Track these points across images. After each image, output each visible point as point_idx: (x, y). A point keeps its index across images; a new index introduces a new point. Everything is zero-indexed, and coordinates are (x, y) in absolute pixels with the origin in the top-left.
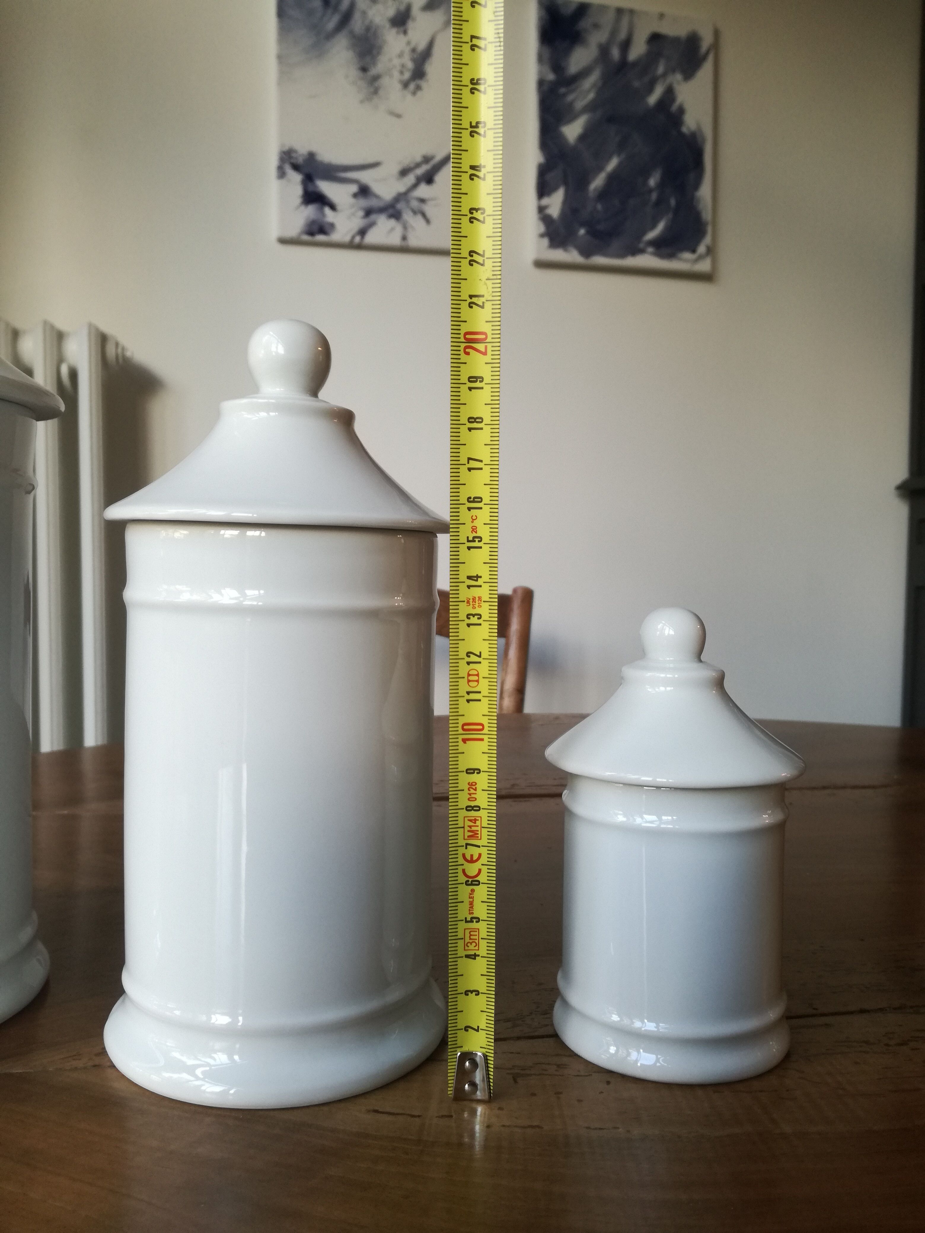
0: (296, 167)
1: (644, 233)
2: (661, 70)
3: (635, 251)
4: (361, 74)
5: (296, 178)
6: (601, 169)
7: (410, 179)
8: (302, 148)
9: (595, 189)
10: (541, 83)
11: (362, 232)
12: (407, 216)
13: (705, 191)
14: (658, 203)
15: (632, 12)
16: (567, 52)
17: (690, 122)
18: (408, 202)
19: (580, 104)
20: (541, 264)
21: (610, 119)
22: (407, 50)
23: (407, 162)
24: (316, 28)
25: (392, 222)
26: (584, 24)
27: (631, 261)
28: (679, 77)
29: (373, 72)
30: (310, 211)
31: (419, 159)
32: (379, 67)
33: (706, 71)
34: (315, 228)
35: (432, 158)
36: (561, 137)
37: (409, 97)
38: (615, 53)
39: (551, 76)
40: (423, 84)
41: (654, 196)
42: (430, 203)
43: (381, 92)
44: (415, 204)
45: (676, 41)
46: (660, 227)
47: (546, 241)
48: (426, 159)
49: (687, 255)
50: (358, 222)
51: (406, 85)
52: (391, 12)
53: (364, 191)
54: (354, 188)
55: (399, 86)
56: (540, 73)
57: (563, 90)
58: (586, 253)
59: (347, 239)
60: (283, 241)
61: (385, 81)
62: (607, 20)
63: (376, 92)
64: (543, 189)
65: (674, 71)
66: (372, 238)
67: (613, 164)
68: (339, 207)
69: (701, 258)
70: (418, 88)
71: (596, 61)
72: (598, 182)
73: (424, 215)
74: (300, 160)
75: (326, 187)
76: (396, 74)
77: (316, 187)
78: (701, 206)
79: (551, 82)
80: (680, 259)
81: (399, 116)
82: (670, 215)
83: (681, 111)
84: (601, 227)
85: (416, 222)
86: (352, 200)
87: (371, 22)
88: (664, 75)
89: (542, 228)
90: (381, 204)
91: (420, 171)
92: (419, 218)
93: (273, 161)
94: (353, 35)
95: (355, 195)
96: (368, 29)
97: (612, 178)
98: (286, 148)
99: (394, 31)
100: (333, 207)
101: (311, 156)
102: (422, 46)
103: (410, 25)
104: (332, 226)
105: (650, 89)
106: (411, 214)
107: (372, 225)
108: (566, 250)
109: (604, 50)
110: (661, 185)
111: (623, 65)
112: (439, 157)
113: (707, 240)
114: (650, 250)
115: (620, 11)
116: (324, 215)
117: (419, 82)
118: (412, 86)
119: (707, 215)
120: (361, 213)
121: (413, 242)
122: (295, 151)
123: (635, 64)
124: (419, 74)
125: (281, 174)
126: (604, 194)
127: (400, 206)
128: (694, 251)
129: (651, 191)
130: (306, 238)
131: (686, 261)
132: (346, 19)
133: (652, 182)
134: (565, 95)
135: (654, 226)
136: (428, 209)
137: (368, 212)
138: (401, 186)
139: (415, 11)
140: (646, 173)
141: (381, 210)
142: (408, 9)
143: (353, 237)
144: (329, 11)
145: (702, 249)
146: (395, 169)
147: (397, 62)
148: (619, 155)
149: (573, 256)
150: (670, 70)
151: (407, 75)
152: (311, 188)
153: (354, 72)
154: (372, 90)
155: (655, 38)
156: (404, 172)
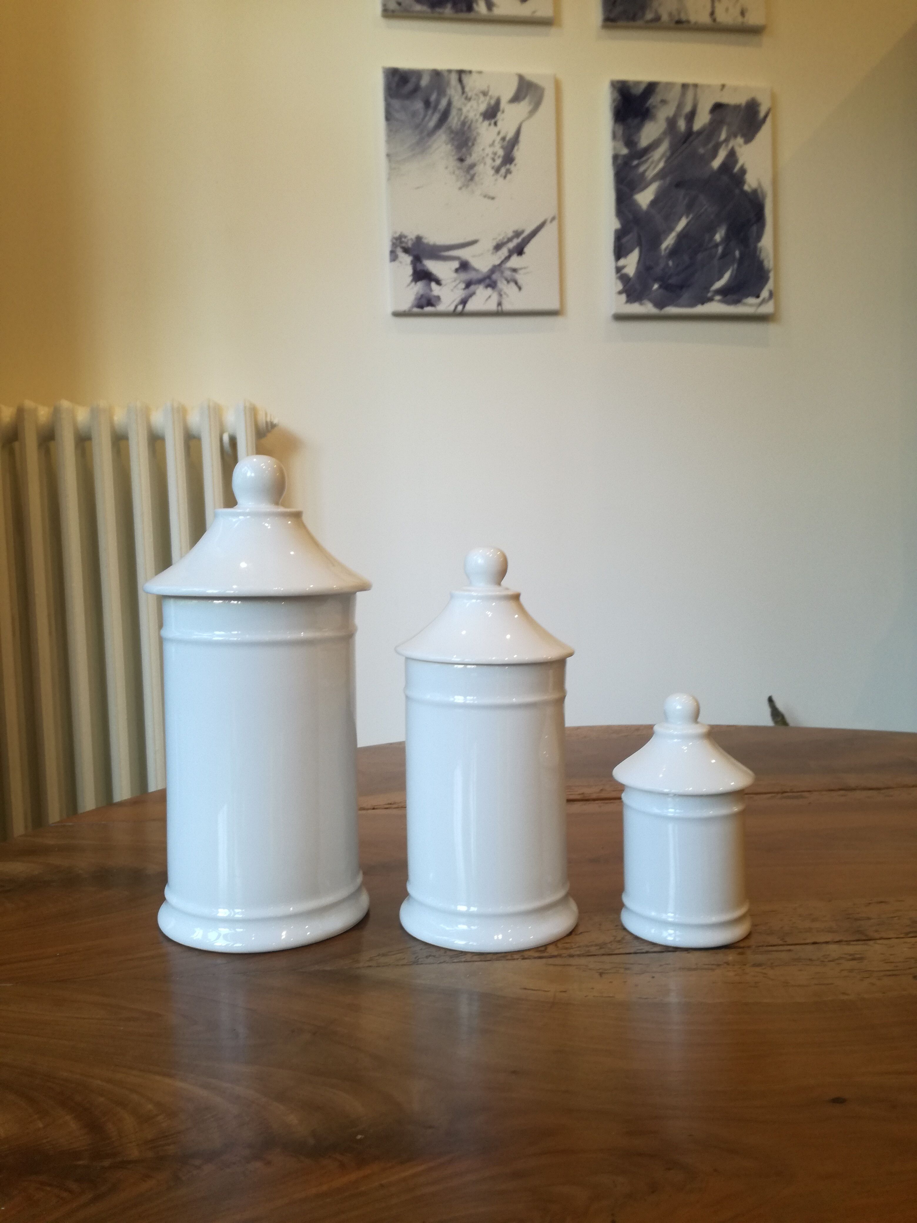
0: (406, 251)
1: (712, 284)
2: (723, 136)
3: (704, 300)
4: (458, 164)
5: (407, 259)
6: (672, 229)
7: (504, 252)
8: (411, 234)
9: (666, 249)
10: (615, 157)
11: (464, 302)
12: (502, 285)
13: (766, 242)
14: (724, 255)
15: (696, 86)
16: (639, 128)
17: (751, 182)
18: (502, 272)
19: (650, 174)
20: (620, 318)
21: (678, 185)
22: (498, 139)
23: (500, 238)
24: (418, 127)
25: (489, 291)
26: (653, 101)
27: (700, 309)
28: (740, 140)
29: (469, 161)
30: (419, 287)
31: (510, 234)
32: (474, 158)
33: (764, 134)
34: (424, 301)
35: (523, 232)
36: (634, 205)
37: (501, 180)
38: (682, 124)
39: (625, 151)
40: (512, 167)
41: (720, 249)
42: (521, 272)
43: (476, 178)
44: (508, 273)
45: (737, 107)
46: (727, 276)
47: (624, 297)
48: (517, 234)
49: (751, 300)
50: (459, 293)
51: (497, 170)
52: (483, 107)
53: (464, 266)
54: (456, 264)
55: (492, 172)
56: (615, 148)
57: (635, 162)
58: (661, 305)
59: (452, 308)
60: (397, 314)
61: (480, 168)
62: (674, 96)
63: (472, 179)
64: (620, 252)
65: (735, 136)
66: (471, 306)
67: (682, 224)
68: (443, 282)
69: (764, 302)
70: (508, 172)
71: (665, 133)
72: (669, 241)
73: (516, 283)
74: (410, 244)
75: (432, 266)
76: (489, 161)
77: (424, 266)
78: (763, 256)
79: (625, 156)
80: (745, 304)
81: (493, 198)
82: (736, 266)
83: (743, 171)
84: (672, 281)
85: (510, 290)
86: (454, 275)
87: (466, 117)
88: (727, 140)
89: (620, 287)
90: (480, 276)
91: (511, 245)
92: (513, 287)
93: (387, 247)
94: (451, 131)
95: (457, 270)
96: (464, 123)
97: (682, 236)
98: (397, 235)
99: (486, 123)
100: (438, 282)
101: (419, 239)
102: (510, 135)
103: (500, 116)
104: (438, 298)
105: (714, 154)
106: (505, 282)
107: (473, 294)
108: (641, 304)
109: (672, 123)
110: (727, 239)
111: (689, 134)
112: (527, 232)
113: (770, 285)
114: (718, 298)
115: (685, 86)
116: (431, 290)
117: (508, 166)
118: (503, 170)
119: (769, 263)
120: (463, 286)
121: (507, 306)
122: (405, 237)
123: (699, 133)
124: (508, 159)
125: (394, 256)
126: (674, 252)
127: (494, 277)
128: (758, 297)
129: (717, 245)
130: (416, 310)
131: (751, 305)
132: (445, 116)
133: (718, 237)
134: (637, 166)
135: (719, 278)
136: (519, 277)
137: (468, 285)
138: (496, 259)
139: (503, 104)
140: (712, 230)
141: (480, 281)
142: (498, 102)
143: (456, 307)
144: (430, 112)
145: (765, 294)
146: (491, 244)
147: (489, 151)
148: (687, 217)
149: (648, 308)
150: (732, 135)
151: (498, 162)
152: (419, 267)
153: (452, 163)
154: (469, 177)
155: (718, 107)
156: (498, 247)
